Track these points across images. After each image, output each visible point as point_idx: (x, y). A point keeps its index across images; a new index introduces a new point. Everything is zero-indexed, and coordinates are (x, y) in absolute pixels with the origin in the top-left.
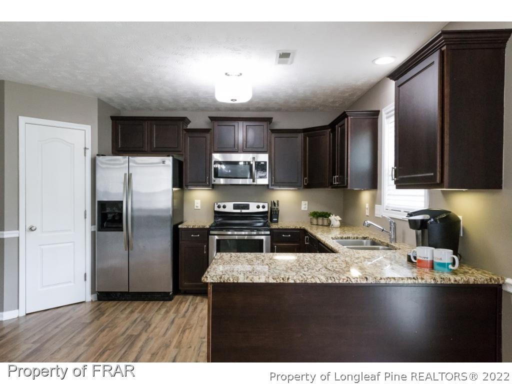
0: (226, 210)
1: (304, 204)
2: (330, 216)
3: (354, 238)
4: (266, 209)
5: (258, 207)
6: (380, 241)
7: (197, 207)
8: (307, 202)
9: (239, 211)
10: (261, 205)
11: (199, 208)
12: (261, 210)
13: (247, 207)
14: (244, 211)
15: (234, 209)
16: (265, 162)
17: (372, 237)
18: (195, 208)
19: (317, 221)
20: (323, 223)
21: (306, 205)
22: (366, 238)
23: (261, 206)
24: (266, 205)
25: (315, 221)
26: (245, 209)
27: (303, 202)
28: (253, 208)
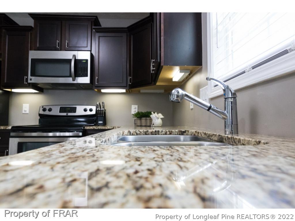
0: (51, 113)
1: (134, 107)
2: (151, 114)
3: (166, 134)
4: (94, 112)
5: (85, 110)
6: (205, 134)
7: (25, 111)
8: (137, 106)
9: (65, 114)
10: (88, 107)
11: (28, 112)
12: (88, 113)
13: (74, 110)
14: (70, 114)
15: (60, 112)
16: (87, 60)
17: (194, 131)
18: (23, 112)
19: (141, 122)
20: (146, 123)
21: (135, 108)
22: (185, 132)
23: (88, 109)
24: (94, 108)
25: (138, 122)
26: (71, 112)
27: (132, 106)
28: (80, 111)
